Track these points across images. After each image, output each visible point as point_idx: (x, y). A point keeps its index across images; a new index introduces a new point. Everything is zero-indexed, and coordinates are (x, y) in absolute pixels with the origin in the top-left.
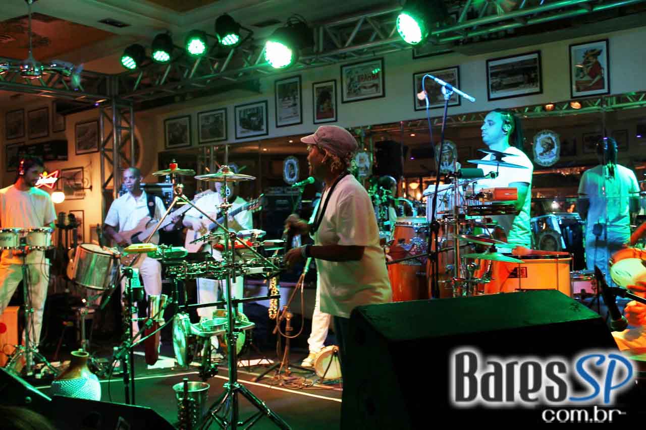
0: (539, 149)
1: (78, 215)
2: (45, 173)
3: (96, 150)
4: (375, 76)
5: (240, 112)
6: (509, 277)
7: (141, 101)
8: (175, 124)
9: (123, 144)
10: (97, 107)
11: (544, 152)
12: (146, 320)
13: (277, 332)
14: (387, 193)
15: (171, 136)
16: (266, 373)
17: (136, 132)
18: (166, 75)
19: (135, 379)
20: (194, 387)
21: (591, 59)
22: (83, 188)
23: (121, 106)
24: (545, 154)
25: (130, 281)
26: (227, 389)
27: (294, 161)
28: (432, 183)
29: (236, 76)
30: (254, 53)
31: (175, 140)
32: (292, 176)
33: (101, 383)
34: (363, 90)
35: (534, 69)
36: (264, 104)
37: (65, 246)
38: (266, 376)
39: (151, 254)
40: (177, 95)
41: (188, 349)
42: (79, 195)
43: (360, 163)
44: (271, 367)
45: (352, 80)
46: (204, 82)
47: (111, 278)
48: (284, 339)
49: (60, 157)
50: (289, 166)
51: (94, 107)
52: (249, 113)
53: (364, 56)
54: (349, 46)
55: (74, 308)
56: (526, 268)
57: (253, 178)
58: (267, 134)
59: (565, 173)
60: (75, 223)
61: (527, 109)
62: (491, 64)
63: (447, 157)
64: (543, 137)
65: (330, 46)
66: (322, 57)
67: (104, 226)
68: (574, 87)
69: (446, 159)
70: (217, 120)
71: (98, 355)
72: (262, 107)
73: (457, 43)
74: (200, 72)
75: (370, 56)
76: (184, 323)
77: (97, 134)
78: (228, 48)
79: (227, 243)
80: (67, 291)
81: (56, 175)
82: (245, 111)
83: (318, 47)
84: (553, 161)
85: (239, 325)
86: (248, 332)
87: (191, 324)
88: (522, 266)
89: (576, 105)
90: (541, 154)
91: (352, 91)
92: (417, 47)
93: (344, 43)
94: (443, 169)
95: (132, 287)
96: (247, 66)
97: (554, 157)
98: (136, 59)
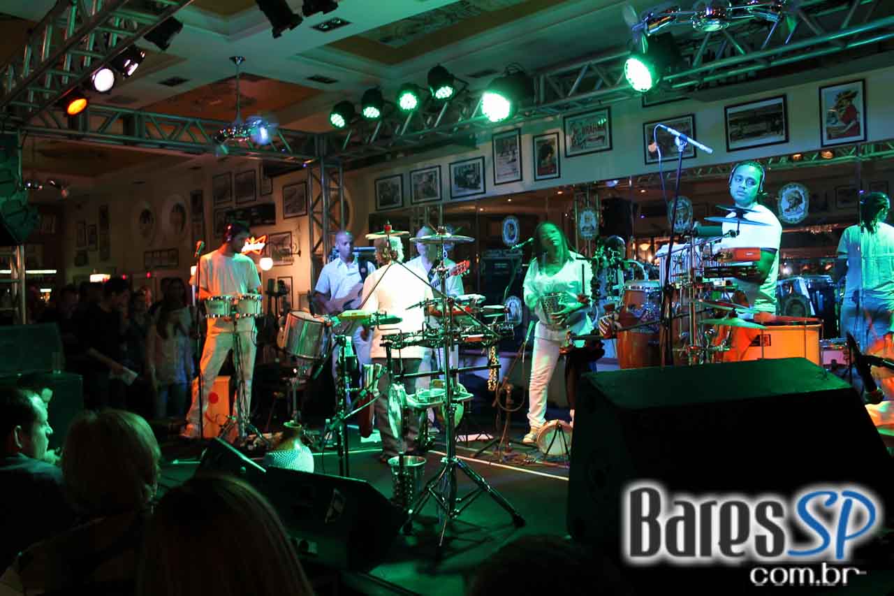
0: (784, 204)
1: (287, 282)
2: (253, 239)
3: (304, 213)
4: (601, 128)
5: (455, 169)
6: (750, 346)
7: (349, 160)
8: (386, 184)
9: (332, 206)
10: (305, 168)
11: (790, 207)
12: (360, 391)
13: (497, 405)
14: (616, 255)
15: (382, 196)
16: (484, 449)
17: (346, 194)
18: (376, 131)
19: (349, 452)
20: (410, 461)
21: (844, 102)
22: (292, 254)
23: (329, 166)
24: (791, 210)
25: (343, 349)
26: (445, 464)
27: (515, 222)
28: (665, 243)
29: (451, 131)
30: (469, 106)
31: (387, 201)
32: (512, 237)
33: (314, 456)
34: (588, 143)
35: (778, 116)
36: (480, 161)
37: (274, 314)
38: (485, 452)
40: (388, 153)
41: (404, 422)
42: (287, 261)
43: (586, 222)
44: (491, 442)
45: (576, 132)
46: (417, 138)
47: (322, 347)
48: (504, 413)
49: (267, 221)
50: (509, 226)
51: (301, 168)
52: (464, 170)
53: (587, 106)
54: (572, 95)
55: (284, 379)
56: (770, 335)
57: (472, 240)
58: (485, 192)
59: (815, 231)
60: (284, 289)
61: (771, 160)
62: (730, 111)
63: (682, 215)
64: (789, 190)
65: (552, 96)
66: (543, 108)
67: (314, 292)
68: (825, 134)
69: (680, 217)
71: (310, 427)
72: (479, 164)
73: (691, 88)
74: (412, 128)
75: (596, 105)
76: (399, 394)
77: (304, 197)
78: (443, 101)
79: (444, 308)
80: (277, 360)
81: (264, 241)
82: (460, 168)
83: (539, 97)
84: (801, 218)
85: (457, 396)
86: (466, 403)
87: (407, 395)
88: (765, 333)
89: (828, 154)
90: (787, 210)
91: (577, 143)
92: (647, 94)
93: (566, 92)
94: (677, 228)
95: (345, 355)
96: (462, 120)
97: (802, 213)
98: (344, 117)
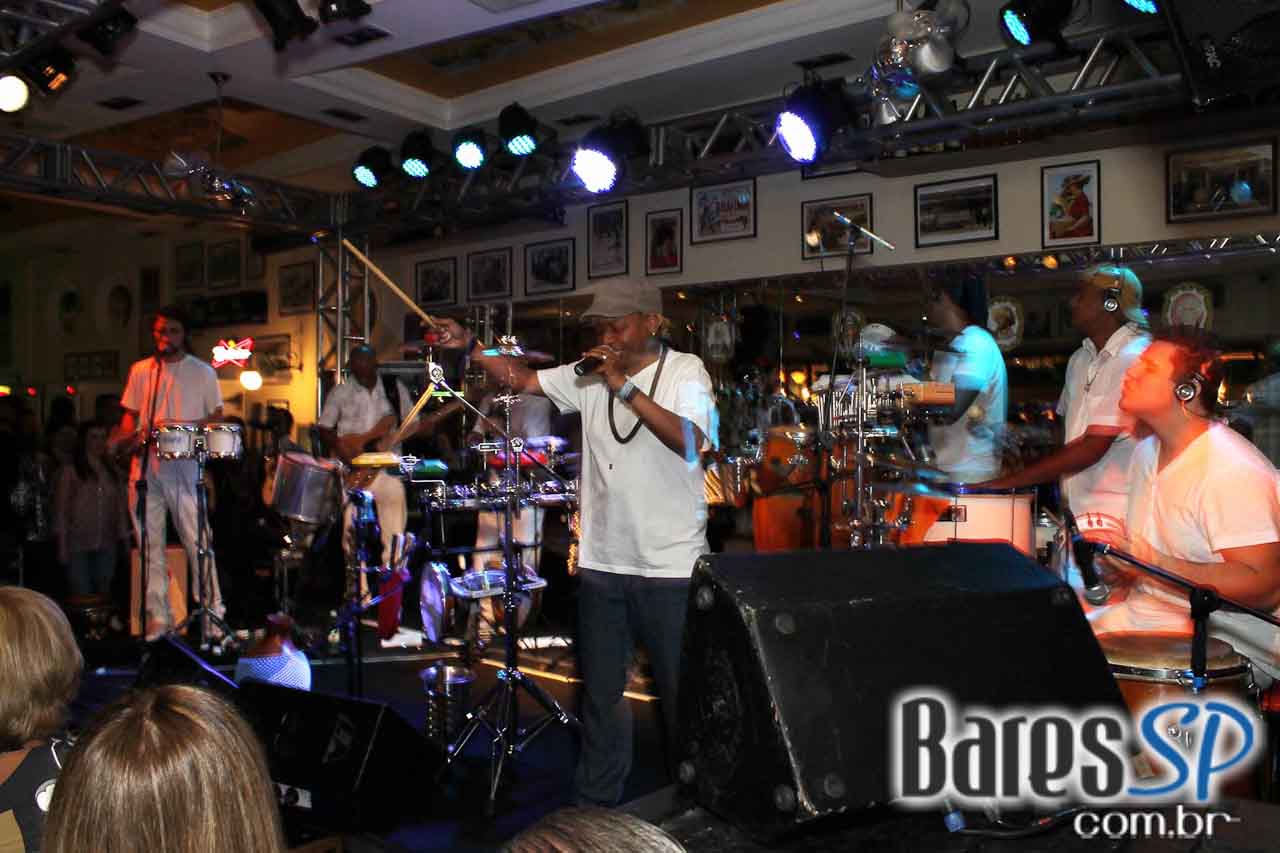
3: (310, 308)
4: (742, 206)
5: (532, 254)
6: (938, 520)
8: (431, 271)
9: (353, 301)
10: (314, 243)
15: (425, 287)
19: (364, 660)
21: (1073, 188)
22: (289, 368)
26: (502, 680)
28: (825, 373)
30: (557, 165)
31: (432, 295)
34: (724, 226)
35: (987, 201)
36: (569, 243)
39: (393, 470)
41: (446, 618)
42: (282, 377)
43: (716, 338)
45: (706, 209)
47: (328, 505)
49: (255, 318)
51: (309, 243)
52: (546, 256)
54: (704, 157)
56: (965, 507)
58: (574, 290)
64: (998, 305)
70: (497, 264)
72: (566, 248)
76: (439, 577)
77: (313, 284)
78: (518, 158)
82: (542, 252)
83: (657, 159)
84: (1012, 344)
85: (523, 583)
87: (450, 579)
88: (959, 505)
89: (1050, 262)
91: (707, 226)
92: (808, 165)
95: (362, 519)
98: (376, 172)
